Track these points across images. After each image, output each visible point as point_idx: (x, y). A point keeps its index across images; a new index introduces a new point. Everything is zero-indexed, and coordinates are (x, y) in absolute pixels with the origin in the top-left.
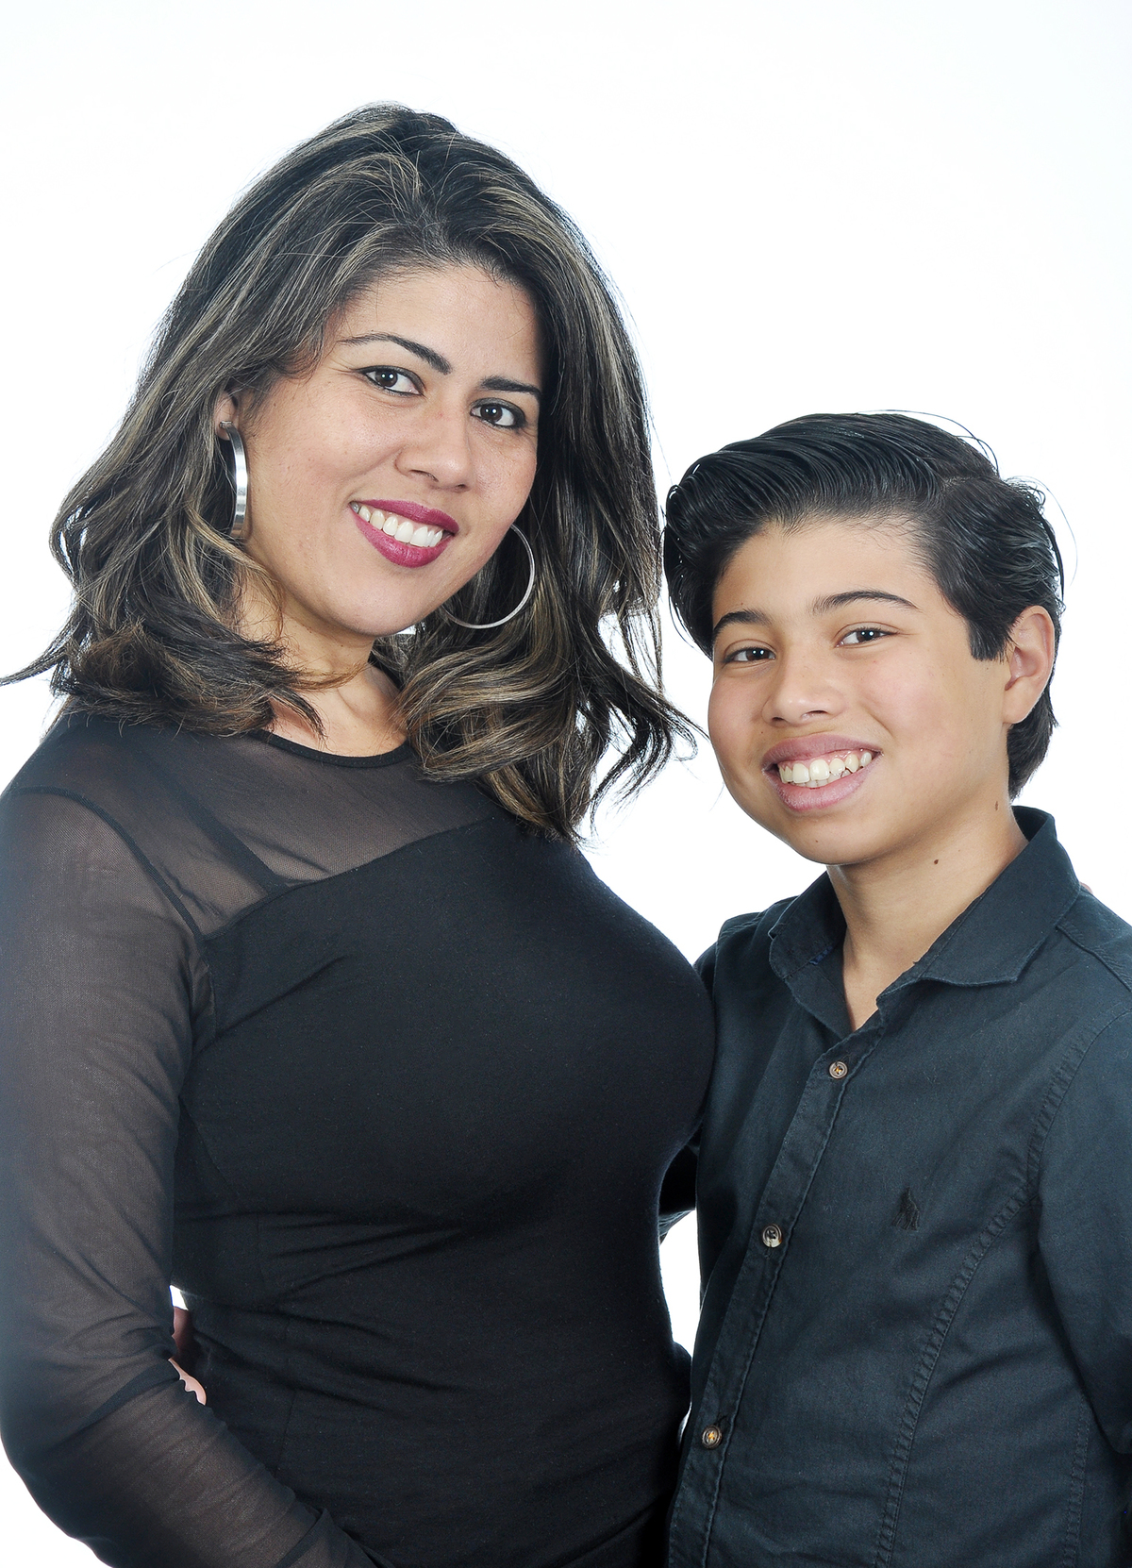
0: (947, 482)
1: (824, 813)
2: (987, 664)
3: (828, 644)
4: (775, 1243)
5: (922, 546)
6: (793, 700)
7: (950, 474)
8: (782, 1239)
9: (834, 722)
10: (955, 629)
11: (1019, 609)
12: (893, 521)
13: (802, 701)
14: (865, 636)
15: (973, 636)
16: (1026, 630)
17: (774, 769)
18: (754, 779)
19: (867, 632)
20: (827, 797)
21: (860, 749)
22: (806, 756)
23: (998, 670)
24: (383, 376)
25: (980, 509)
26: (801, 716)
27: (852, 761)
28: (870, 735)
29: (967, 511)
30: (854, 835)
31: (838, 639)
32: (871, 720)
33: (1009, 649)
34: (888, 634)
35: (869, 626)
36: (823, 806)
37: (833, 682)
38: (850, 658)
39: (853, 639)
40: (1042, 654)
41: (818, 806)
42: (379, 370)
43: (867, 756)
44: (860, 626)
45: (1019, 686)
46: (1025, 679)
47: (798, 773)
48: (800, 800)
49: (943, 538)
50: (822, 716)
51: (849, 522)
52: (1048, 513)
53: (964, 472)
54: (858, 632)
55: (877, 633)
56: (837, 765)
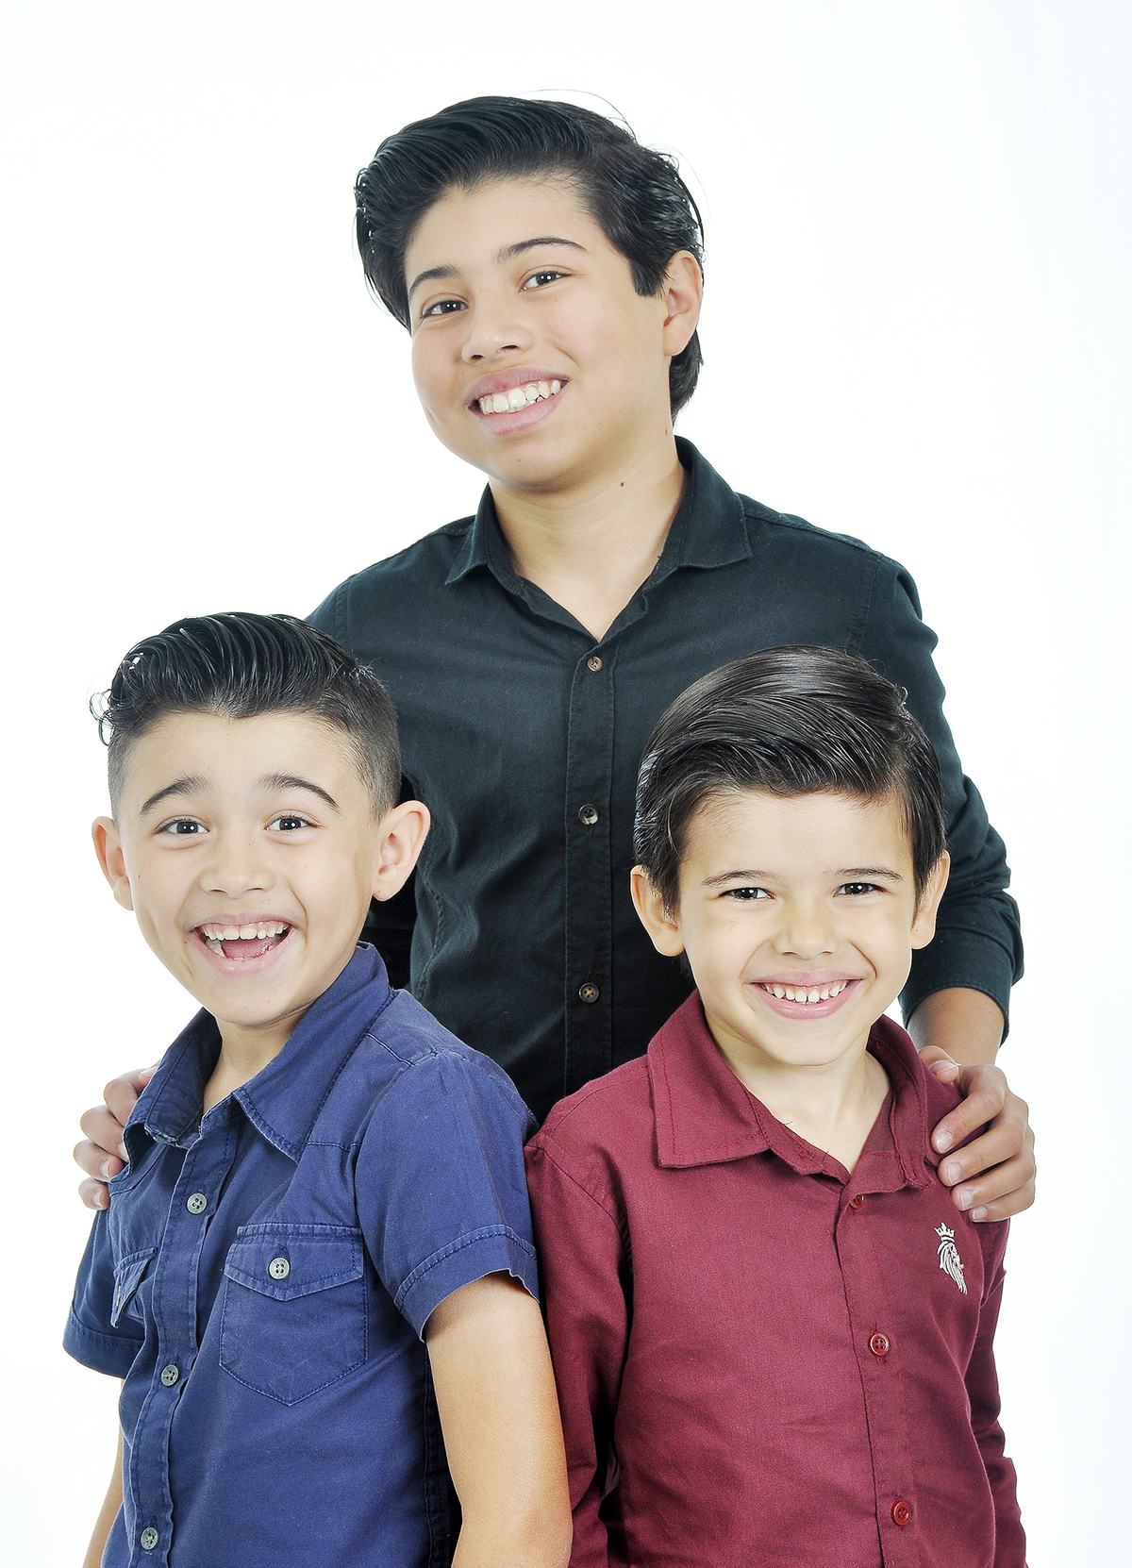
1: (525, 436)
2: (648, 299)
3: (513, 289)
5: (584, 196)
6: (487, 337)
9: (526, 355)
10: (617, 268)
11: (671, 253)
12: (558, 177)
13: (497, 339)
14: (544, 279)
15: (635, 276)
16: (678, 272)
17: (475, 405)
18: (458, 416)
19: (545, 275)
20: (524, 420)
21: (550, 379)
22: (503, 389)
23: (656, 307)
25: (629, 166)
26: (497, 352)
27: (544, 389)
28: (560, 365)
29: (621, 168)
30: (549, 454)
31: (522, 286)
32: (558, 353)
33: (666, 289)
34: (564, 275)
35: (548, 269)
36: (523, 427)
37: (524, 323)
38: (533, 300)
39: (533, 282)
40: (692, 293)
41: (518, 428)
43: (556, 384)
44: (540, 270)
45: (675, 322)
46: (681, 316)
47: (496, 404)
48: (501, 426)
50: (514, 351)
51: (520, 180)
53: (610, 139)
54: (538, 276)
55: (553, 274)
56: (532, 392)
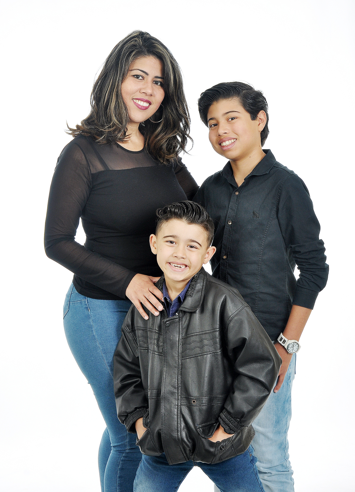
0: (244, 91)
1: (229, 150)
2: (254, 121)
3: (226, 121)
4: (231, 223)
5: (240, 102)
6: (221, 131)
7: (245, 90)
8: (232, 223)
9: (228, 135)
10: (247, 116)
11: (259, 111)
12: (235, 99)
13: (223, 132)
14: (232, 119)
15: (251, 117)
16: (261, 115)
17: (220, 144)
18: (217, 146)
19: (233, 118)
20: (229, 147)
21: (233, 139)
22: (225, 141)
23: (256, 122)
24: (137, 76)
26: (223, 134)
27: (233, 141)
28: (235, 136)
29: (248, 96)
30: (235, 153)
31: (228, 120)
32: (235, 134)
33: (258, 118)
34: (236, 118)
36: (229, 149)
37: (227, 128)
38: (230, 123)
39: (230, 120)
40: (264, 119)
42: (137, 75)
43: (235, 140)
44: (231, 117)
45: (261, 125)
46: (262, 123)
47: (224, 144)
48: (225, 148)
49: (243, 100)
50: (226, 134)
51: (227, 100)
52: (264, 95)
53: (247, 89)
56: (230, 142)
